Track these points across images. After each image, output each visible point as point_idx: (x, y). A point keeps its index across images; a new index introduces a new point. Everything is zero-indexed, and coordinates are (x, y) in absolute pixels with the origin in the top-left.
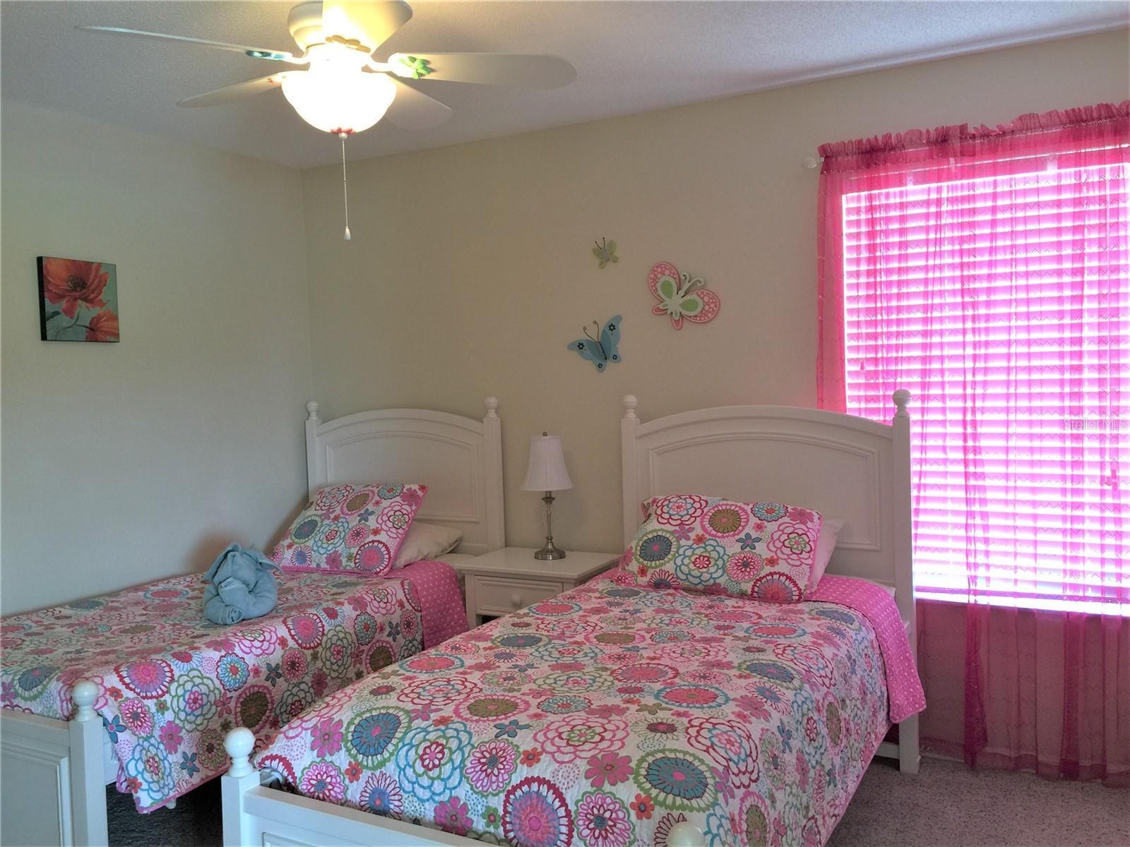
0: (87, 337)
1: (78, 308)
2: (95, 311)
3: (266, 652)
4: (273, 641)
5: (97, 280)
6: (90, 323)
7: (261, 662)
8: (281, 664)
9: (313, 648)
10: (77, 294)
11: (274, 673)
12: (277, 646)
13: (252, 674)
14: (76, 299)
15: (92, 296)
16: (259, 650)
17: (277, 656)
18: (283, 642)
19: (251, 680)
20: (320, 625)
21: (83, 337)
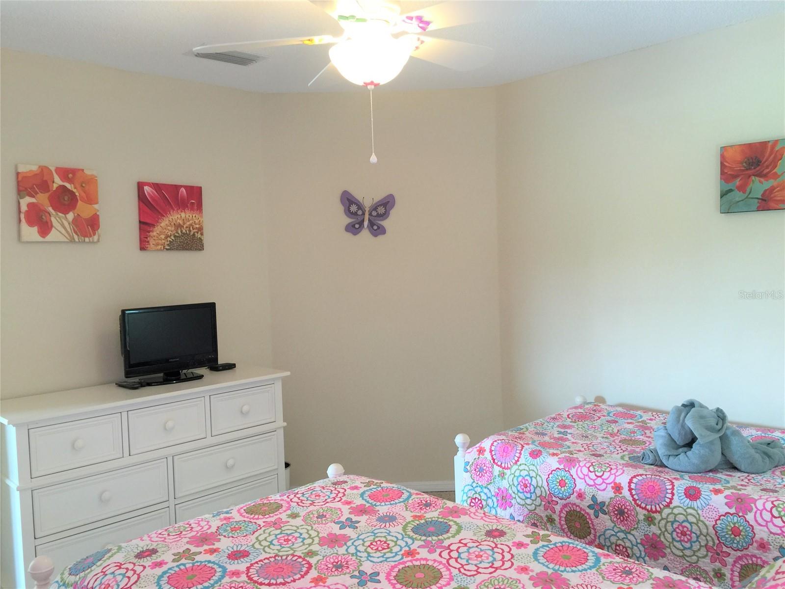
0: (758, 208)
1: (751, 185)
2: (768, 184)
3: (598, 486)
4: (607, 481)
5: (772, 156)
6: (763, 195)
7: (589, 492)
8: (607, 503)
9: (648, 511)
10: (749, 172)
11: (598, 507)
12: (609, 487)
13: (575, 494)
14: (750, 176)
15: (765, 172)
16: (592, 481)
17: (606, 495)
18: (618, 488)
19: (573, 499)
20: (669, 496)
21: (755, 208)
